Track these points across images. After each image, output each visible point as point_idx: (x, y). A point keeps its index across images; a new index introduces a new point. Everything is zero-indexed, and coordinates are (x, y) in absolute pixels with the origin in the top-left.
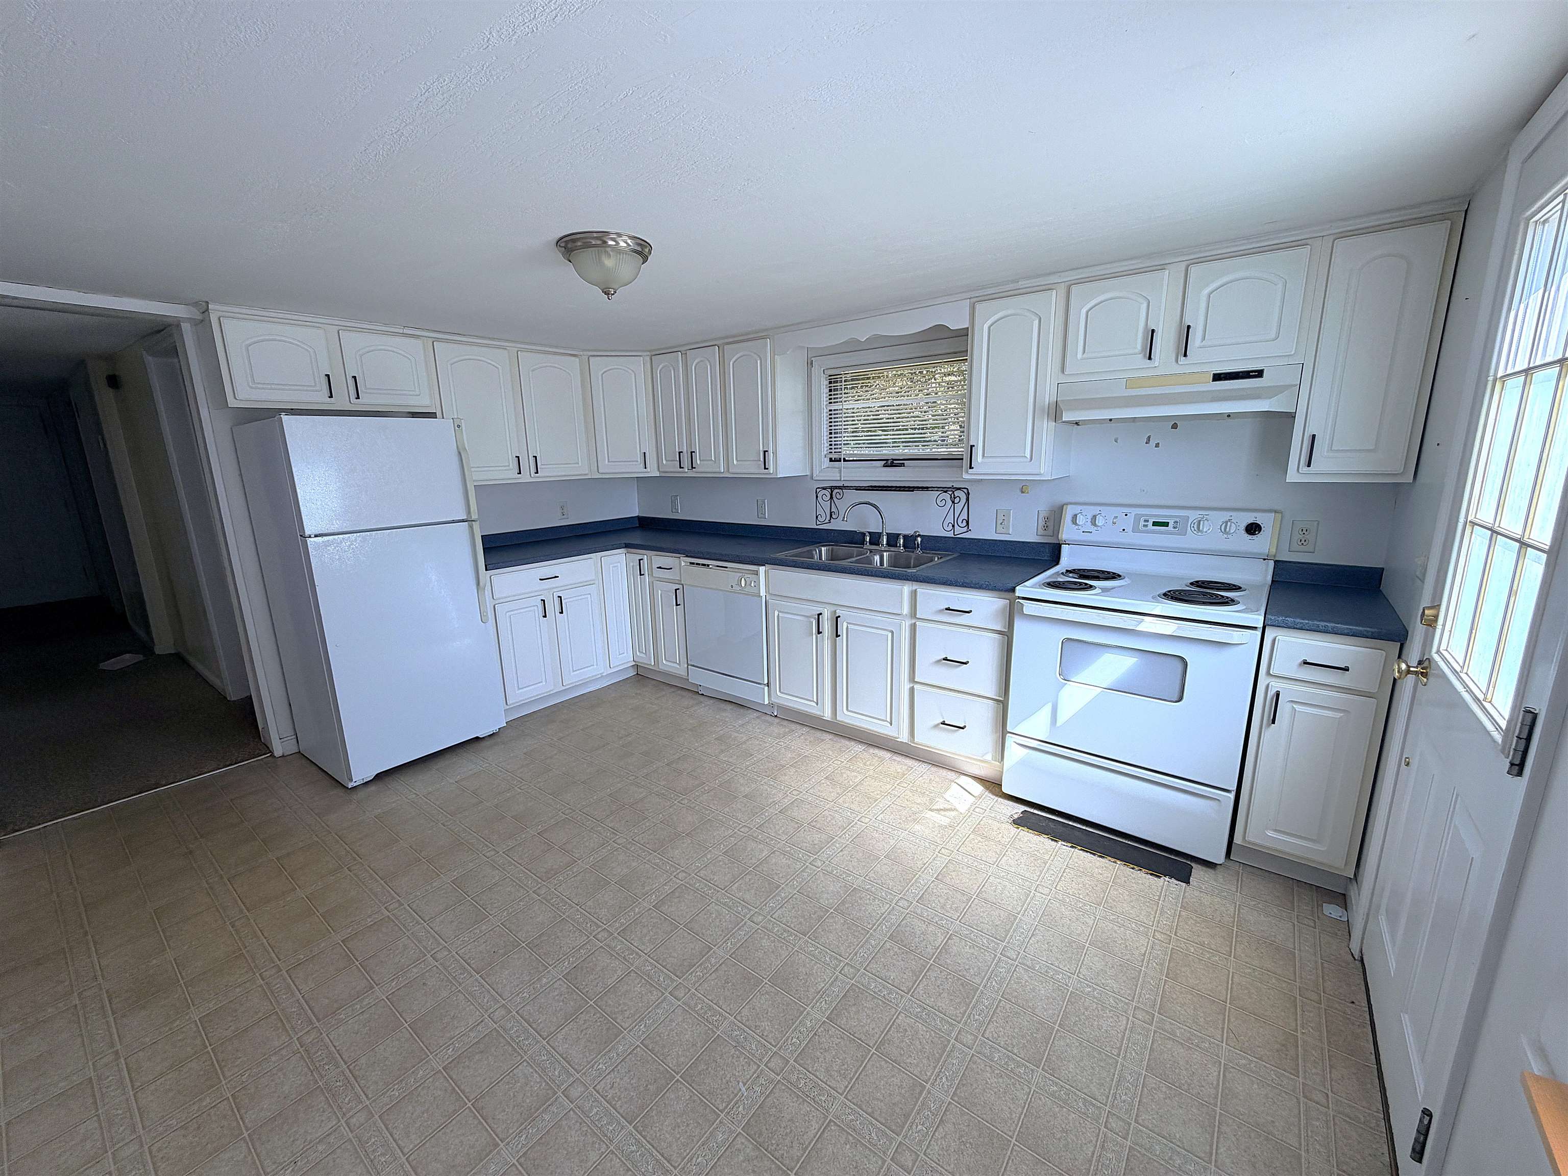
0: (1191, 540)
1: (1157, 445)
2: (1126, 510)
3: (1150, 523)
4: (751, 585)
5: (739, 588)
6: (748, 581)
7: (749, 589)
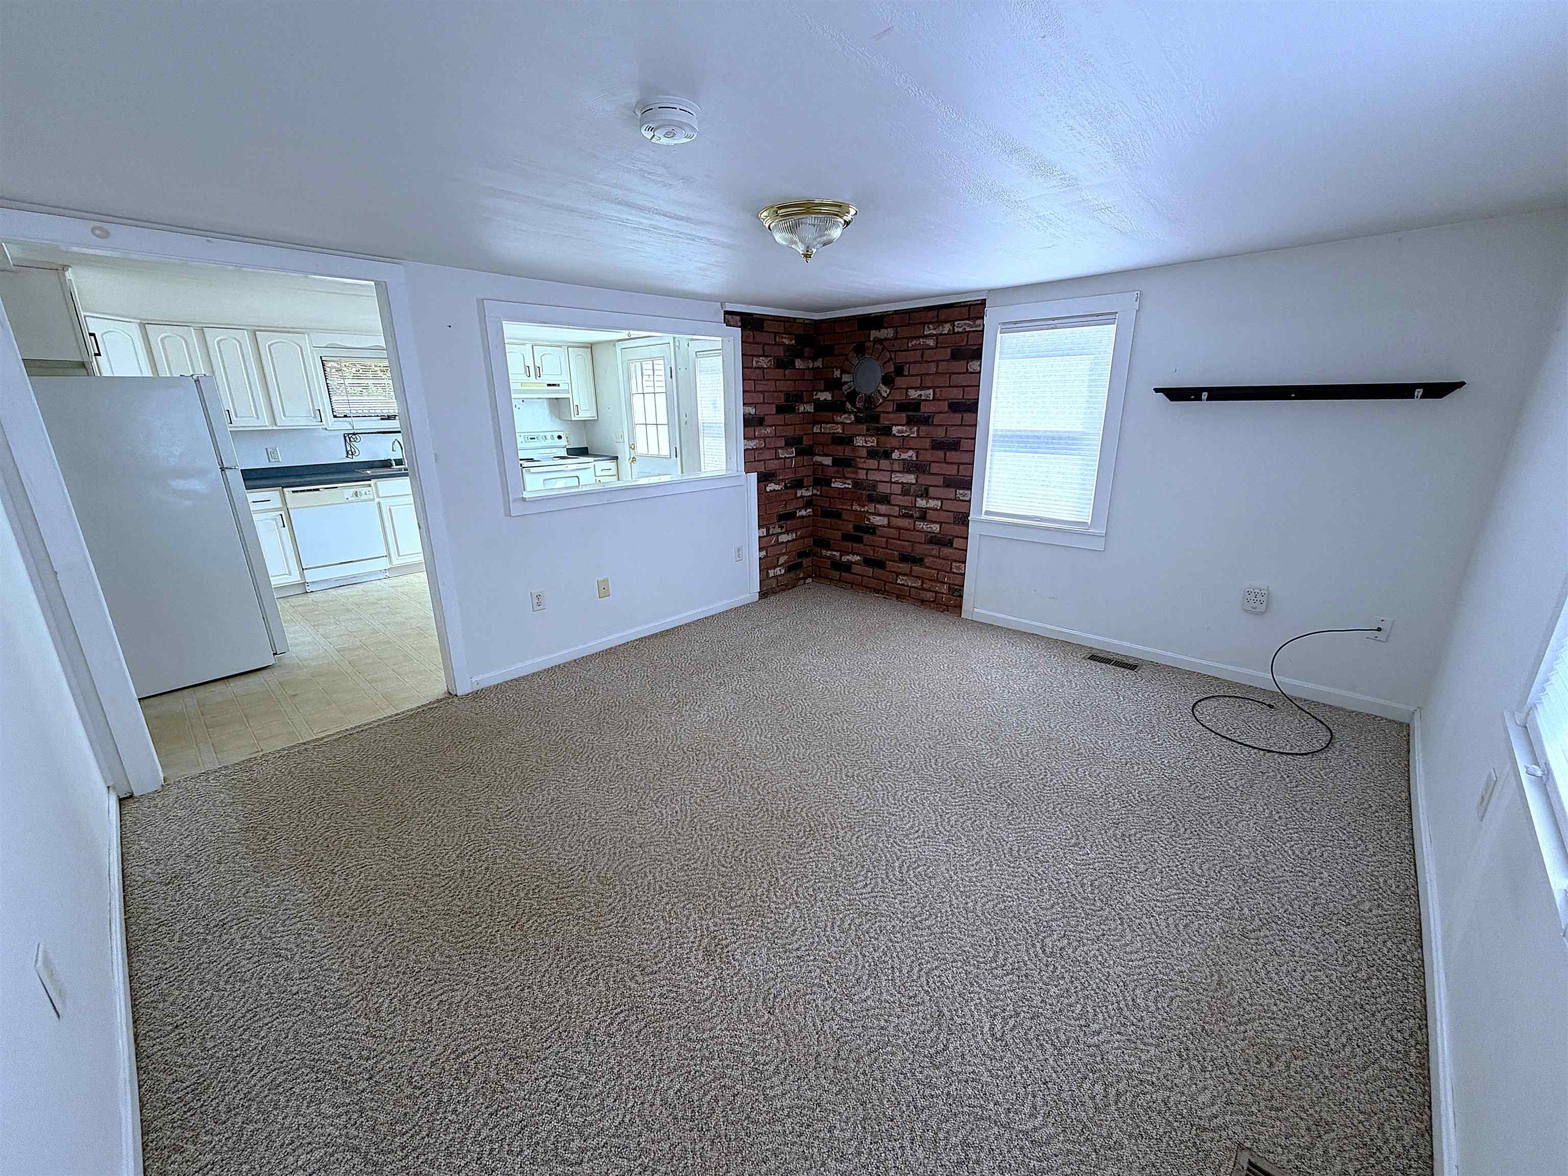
1: (519, 408)
4: (366, 494)
5: (354, 498)
6: (363, 492)
7: (364, 497)
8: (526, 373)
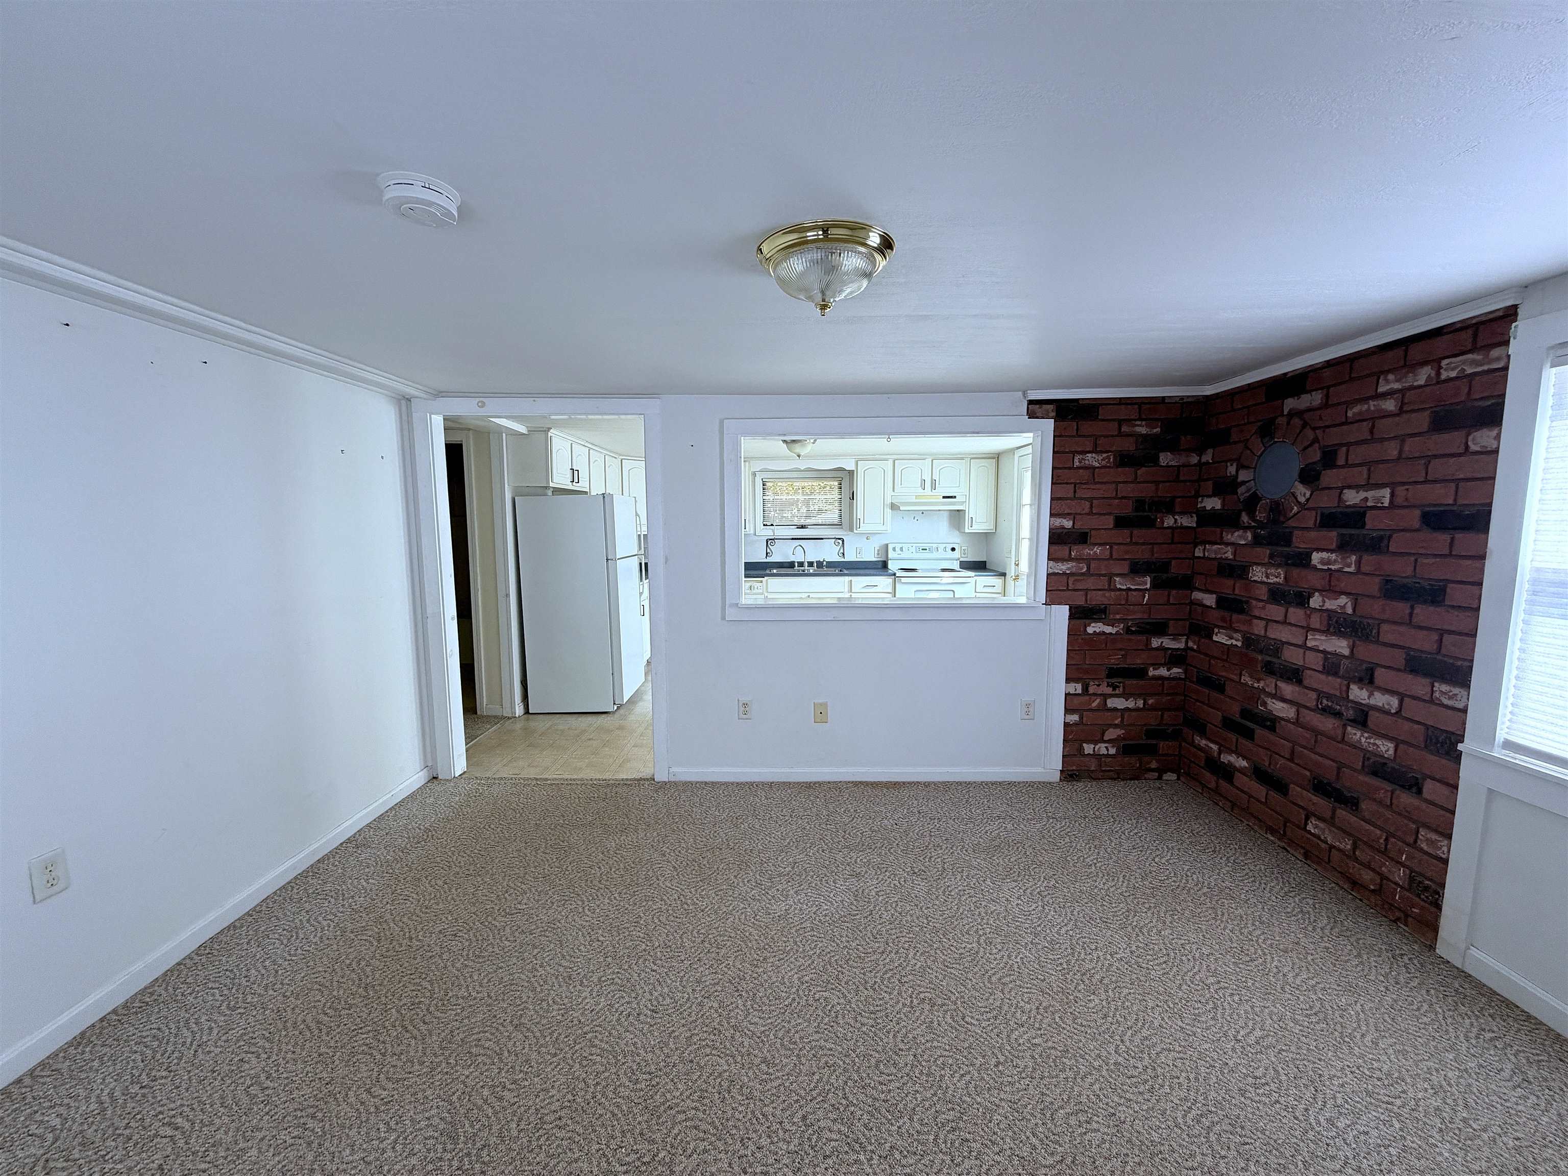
0: (935, 555)
1: (918, 520)
2: (912, 545)
3: (921, 549)
8: (921, 486)
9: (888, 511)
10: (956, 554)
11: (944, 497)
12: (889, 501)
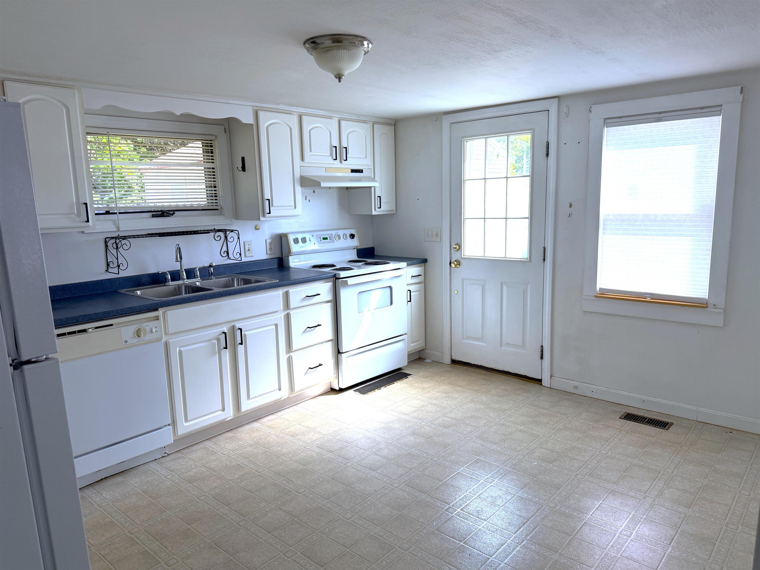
0: (336, 244)
1: (309, 201)
2: (313, 233)
3: (322, 239)
4: (152, 332)
5: (135, 340)
6: (148, 329)
7: (149, 337)
8: (331, 155)
9: (299, 189)
10: (355, 243)
11: (353, 171)
12: (297, 175)
